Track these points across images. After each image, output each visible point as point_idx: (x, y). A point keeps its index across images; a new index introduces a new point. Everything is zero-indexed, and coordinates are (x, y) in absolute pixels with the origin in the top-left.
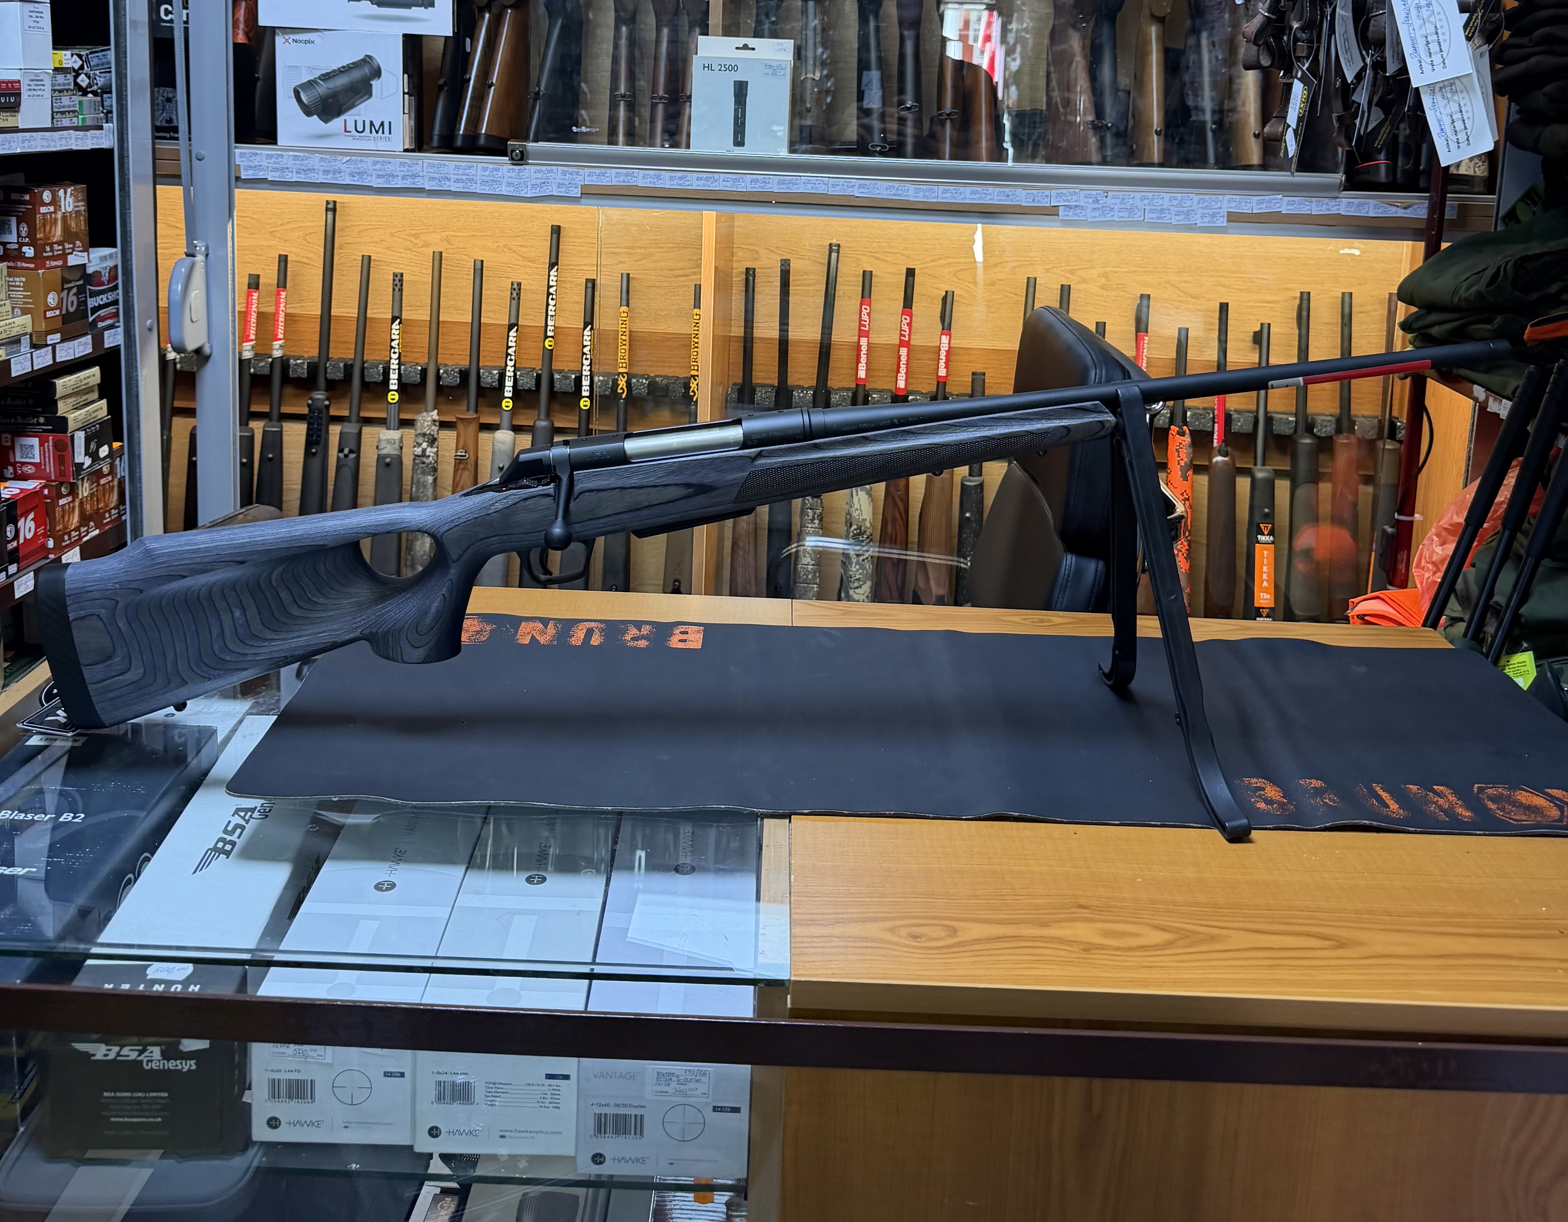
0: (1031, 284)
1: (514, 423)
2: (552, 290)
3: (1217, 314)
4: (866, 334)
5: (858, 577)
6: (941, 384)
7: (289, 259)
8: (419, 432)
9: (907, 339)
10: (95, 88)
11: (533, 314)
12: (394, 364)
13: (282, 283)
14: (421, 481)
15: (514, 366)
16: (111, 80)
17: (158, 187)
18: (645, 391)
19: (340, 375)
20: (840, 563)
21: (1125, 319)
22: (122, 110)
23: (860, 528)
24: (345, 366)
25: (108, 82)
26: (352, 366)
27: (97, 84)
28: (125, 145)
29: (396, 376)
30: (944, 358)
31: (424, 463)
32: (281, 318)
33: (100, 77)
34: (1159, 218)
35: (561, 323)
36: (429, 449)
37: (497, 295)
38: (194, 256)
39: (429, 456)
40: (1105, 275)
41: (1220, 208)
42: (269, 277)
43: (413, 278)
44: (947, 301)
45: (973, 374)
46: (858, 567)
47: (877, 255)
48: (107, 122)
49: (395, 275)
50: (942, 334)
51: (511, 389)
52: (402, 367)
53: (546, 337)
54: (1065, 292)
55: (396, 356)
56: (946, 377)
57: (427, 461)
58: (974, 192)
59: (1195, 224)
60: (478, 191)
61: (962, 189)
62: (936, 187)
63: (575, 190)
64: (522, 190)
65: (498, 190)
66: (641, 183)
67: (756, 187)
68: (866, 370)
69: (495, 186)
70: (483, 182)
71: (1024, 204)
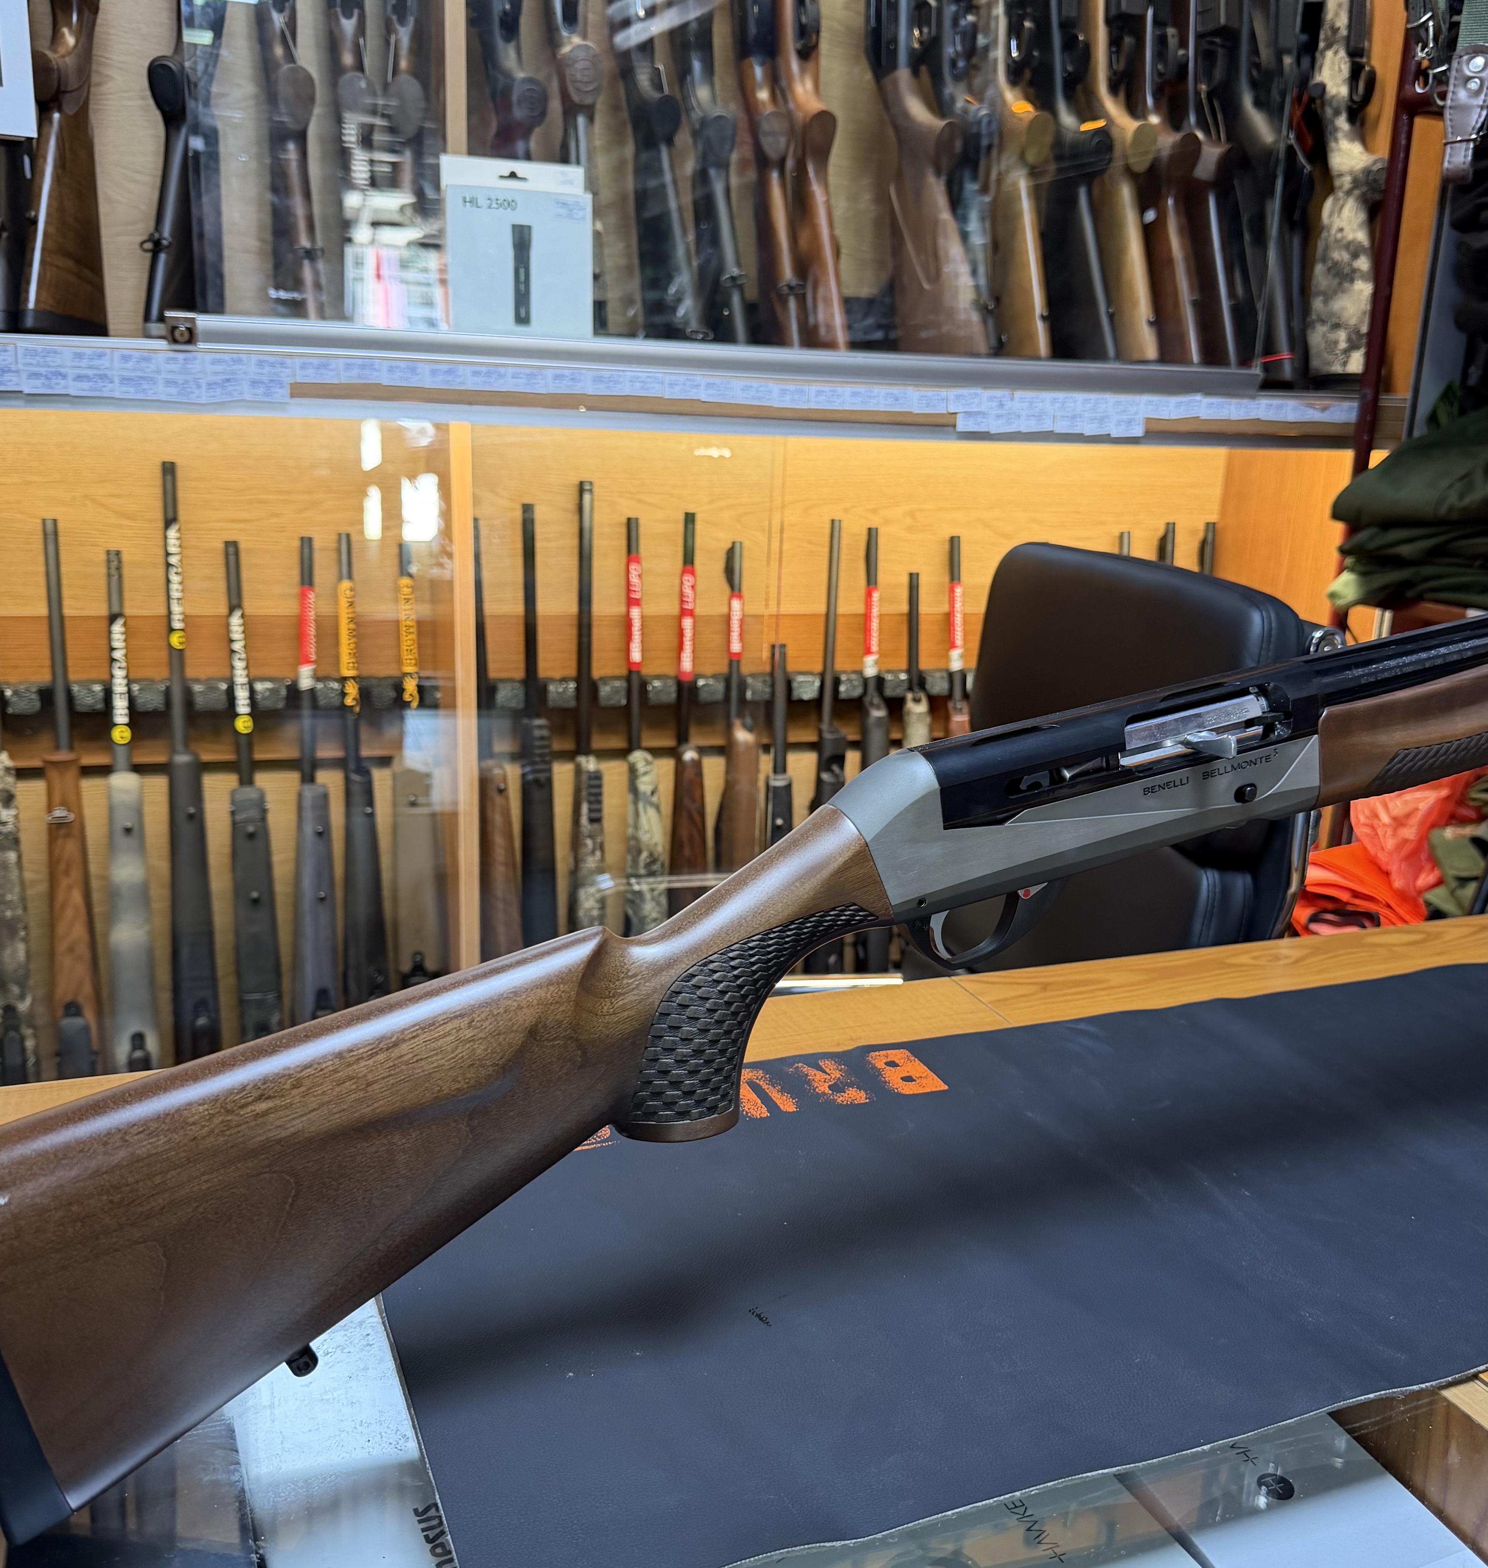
0: (836, 527)
6: (734, 664)
9: (690, 607)
14: (0, 860)
15: (127, 677)
23: (651, 855)
31: (1, 833)
34: (1071, 428)
35: (192, 610)
36: (5, 812)
41: (1137, 413)
44: (735, 554)
45: (773, 647)
47: (640, 497)
51: (126, 711)
53: (171, 630)
54: (873, 536)
57: (6, 830)
58: (854, 394)
59: (1109, 435)
60: (117, 395)
61: (839, 390)
62: (807, 388)
63: (281, 391)
64: (192, 393)
65: (150, 392)
66: (386, 379)
67: (562, 388)
68: (643, 651)
69: (146, 387)
70: (125, 380)
71: (916, 411)
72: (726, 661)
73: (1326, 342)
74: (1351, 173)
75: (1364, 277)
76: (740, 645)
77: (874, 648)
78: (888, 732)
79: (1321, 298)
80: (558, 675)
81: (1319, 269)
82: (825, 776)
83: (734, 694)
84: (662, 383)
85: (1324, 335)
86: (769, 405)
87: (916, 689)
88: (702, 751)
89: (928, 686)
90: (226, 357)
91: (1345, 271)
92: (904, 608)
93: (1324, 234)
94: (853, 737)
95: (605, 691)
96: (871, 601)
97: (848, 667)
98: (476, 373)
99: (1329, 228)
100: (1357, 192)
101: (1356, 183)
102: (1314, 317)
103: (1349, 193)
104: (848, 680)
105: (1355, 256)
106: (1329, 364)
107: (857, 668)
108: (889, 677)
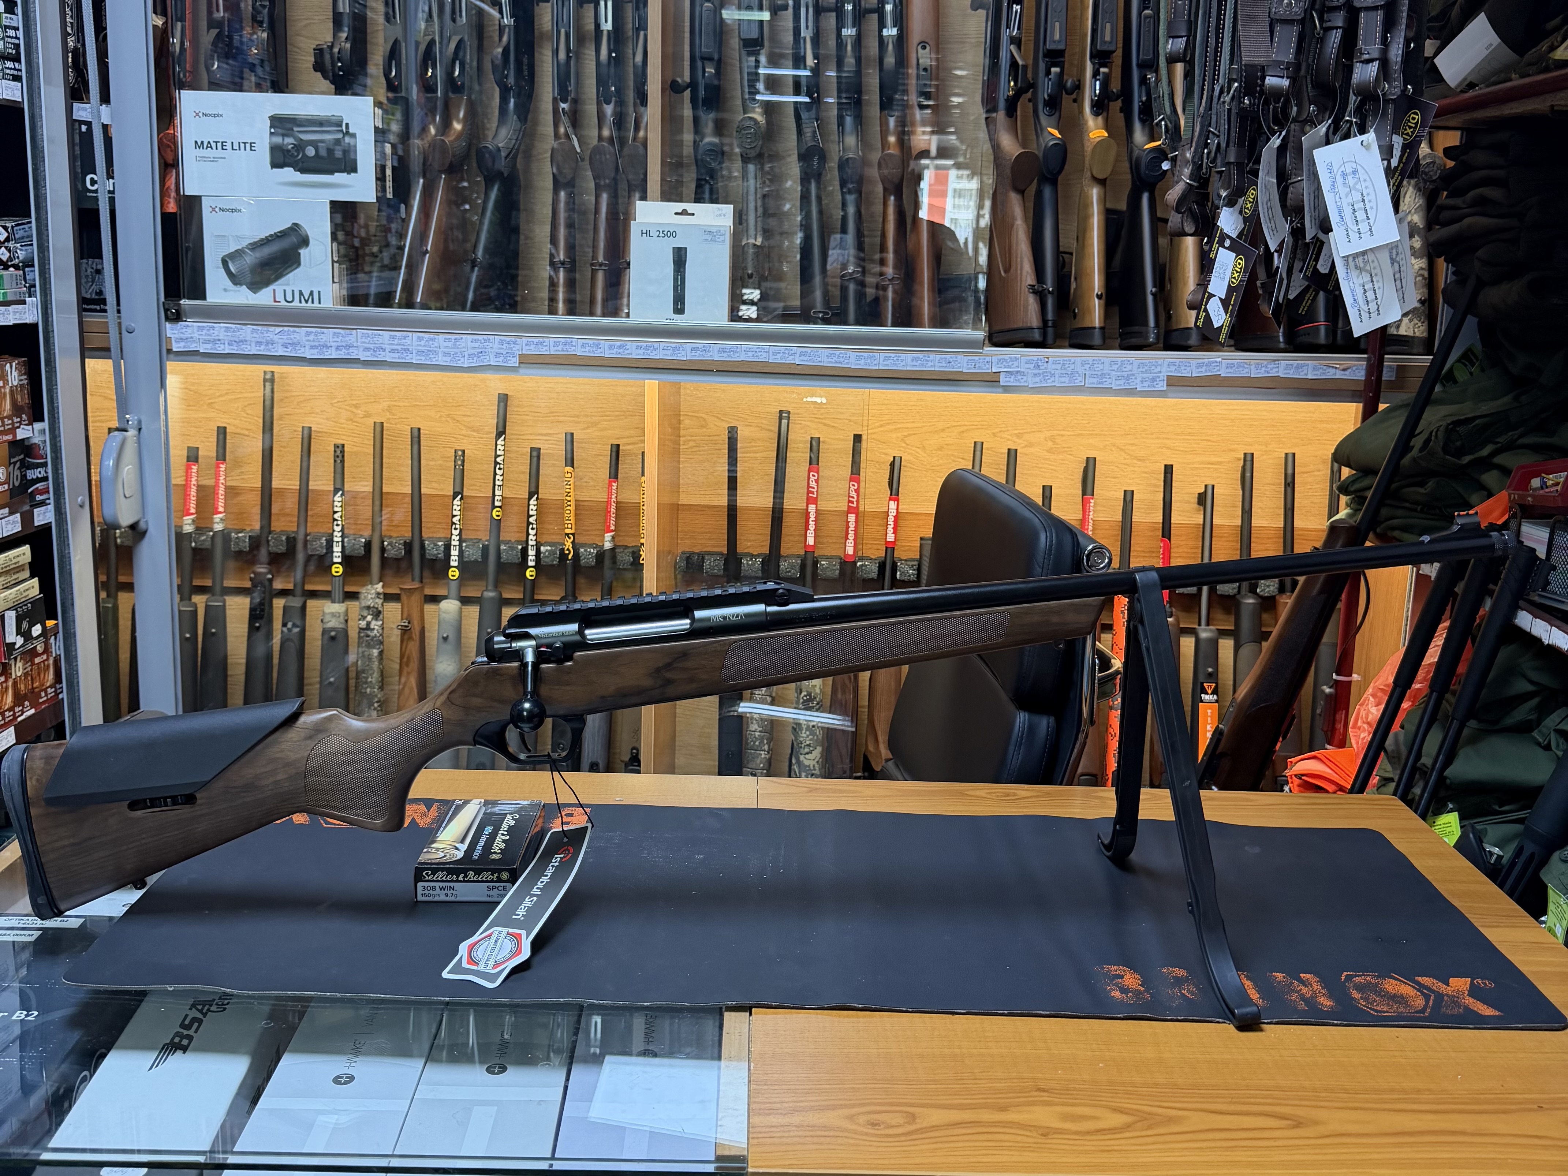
0: (978, 448)
1: (462, 595)
2: (499, 460)
3: (1163, 476)
4: (815, 501)
5: (808, 743)
6: (889, 550)
7: (228, 430)
8: (363, 605)
9: (855, 505)
10: (17, 261)
11: (478, 484)
12: (337, 537)
13: (221, 456)
14: (366, 653)
16: (33, 253)
17: (87, 360)
18: (593, 562)
19: (282, 549)
20: (790, 729)
21: (1072, 482)
22: (45, 284)
23: (809, 694)
24: (288, 538)
25: (31, 255)
26: (294, 539)
27: (18, 257)
28: (50, 319)
29: (339, 549)
30: (892, 523)
31: (368, 636)
32: (221, 491)
33: (21, 250)
34: (1100, 383)
35: (507, 494)
36: (374, 623)
37: (441, 465)
38: (126, 431)
39: (374, 629)
40: (1052, 439)
41: (1160, 372)
42: (208, 449)
43: (355, 449)
44: (895, 467)
45: (922, 539)
46: (808, 733)
47: (824, 421)
48: (30, 296)
49: (336, 446)
50: (890, 499)
52: (346, 540)
54: (1012, 455)
55: (339, 528)
56: (894, 543)
57: (372, 634)
58: (914, 359)
59: (1136, 389)
60: (413, 361)
61: (903, 356)
62: (877, 354)
63: (513, 359)
66: (580, 351)
67: (697, 356)
68: (815, 538)
69: (432, 357)
70: (419, 353)
71: (964, 370)
72: (882, 549)
80: (754, 552)
84: (768, 352)
86: (848, 366)
90: (480, 338)
95: (784, 565)
98: (639, 347)
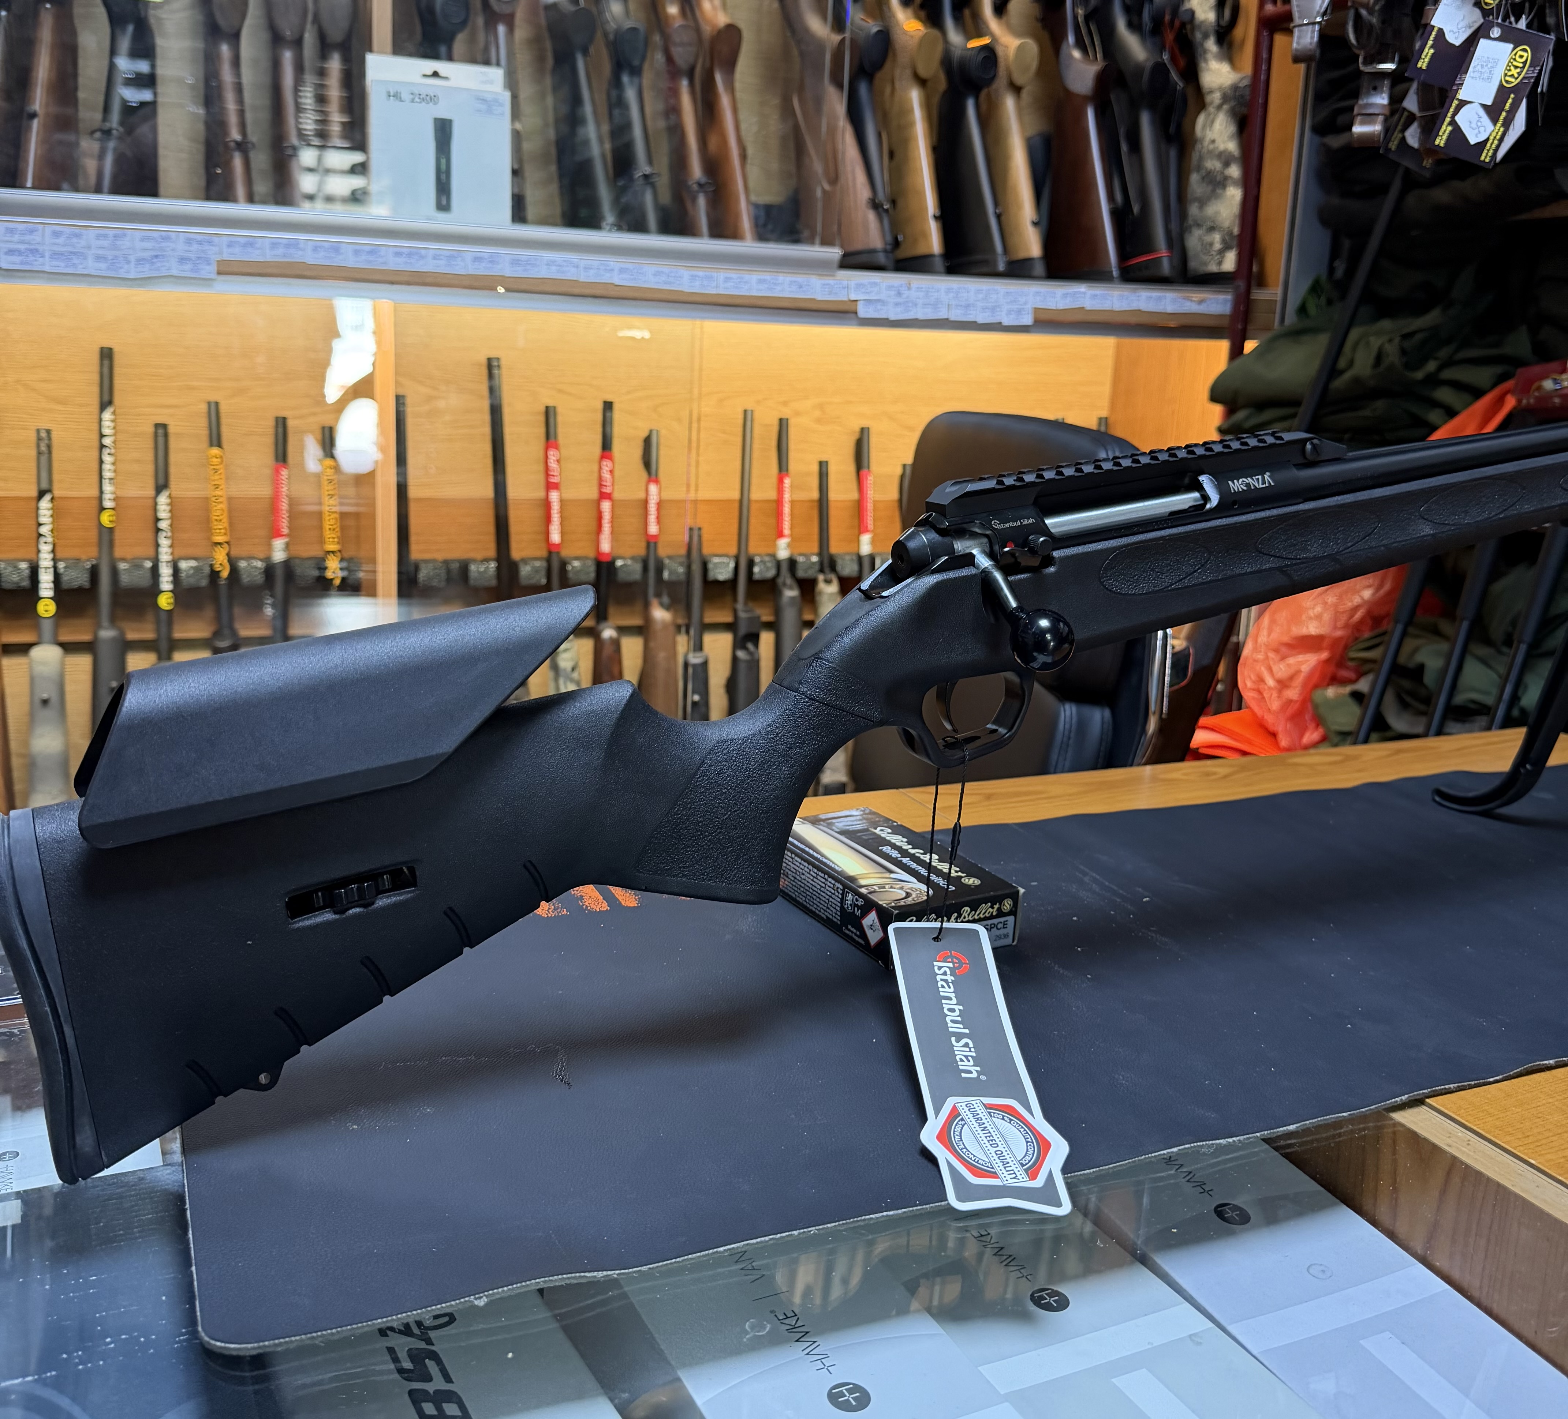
0: (748, 417)
6: (652, 546)
9: (607, 490)
18: (260, 579)
34: (965, 316)
35: (122, 490)
40: (821, 407)
41: (1026, 304)
44: (650, 443)
53: (102, 509)
54: (783, 426)
58: (760, 281)
59: (1001, 323)
60: (47, 268)
61: (747, 277)
62: (716, 274)
63: (208, 267)
64: (121, 268)
65: (81, 266)
66: (310, 258)
67: (481, 270)
68: (563, 533)
69: (75, 261)
70: (55, 255)
71: (819, 298)
72: (643, 544)
73: (1202, 245)
74: (1220, 88)
75: (1235, 183)
76: (658, 527)
77: (787, 531)
78: (800, 613)
79: (1196, 204)
80: (479, 556)
81: (1194, 178)
82: (741, 654)
83: (652, 574)
84: (577, 267)
85: (1200, 239)
86: (680, 289)
87: (827, 570)
88: (622, 630)
89: (839, 568)
90: (155, 234)
91: (1218, 178)
92: (815, 495)
93: (1198, 146)
94: (767, 617)
95: (525, 571)
96: (782, 488)
97: (763, 550)
98: (398, 254)
99: (1202, 140)
100: (1225, 107)
101: (1225, 98)
102: (1190, 222)
103: (1219, 107)
104: (761, 561)
105: (1227, 164)
106: (1206, 264)
107: (770, 551)
108: (801, 559)
